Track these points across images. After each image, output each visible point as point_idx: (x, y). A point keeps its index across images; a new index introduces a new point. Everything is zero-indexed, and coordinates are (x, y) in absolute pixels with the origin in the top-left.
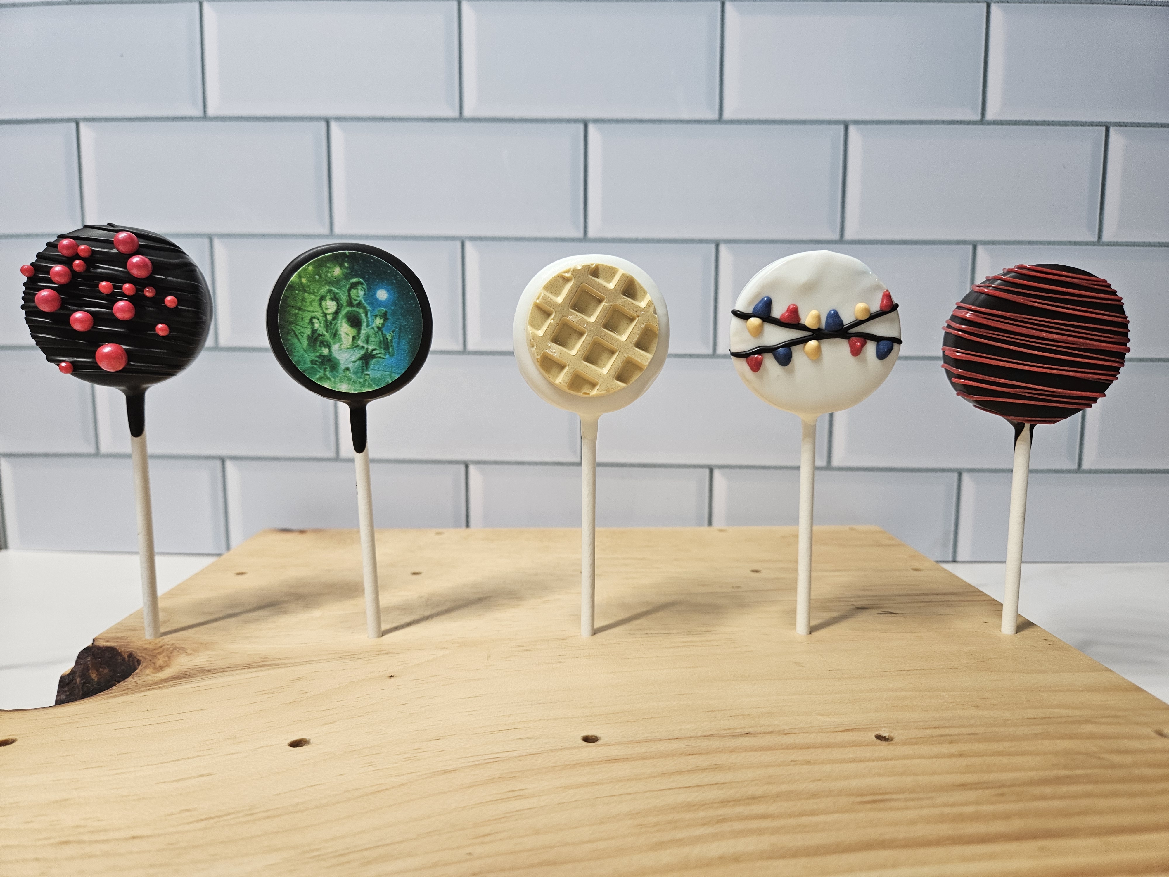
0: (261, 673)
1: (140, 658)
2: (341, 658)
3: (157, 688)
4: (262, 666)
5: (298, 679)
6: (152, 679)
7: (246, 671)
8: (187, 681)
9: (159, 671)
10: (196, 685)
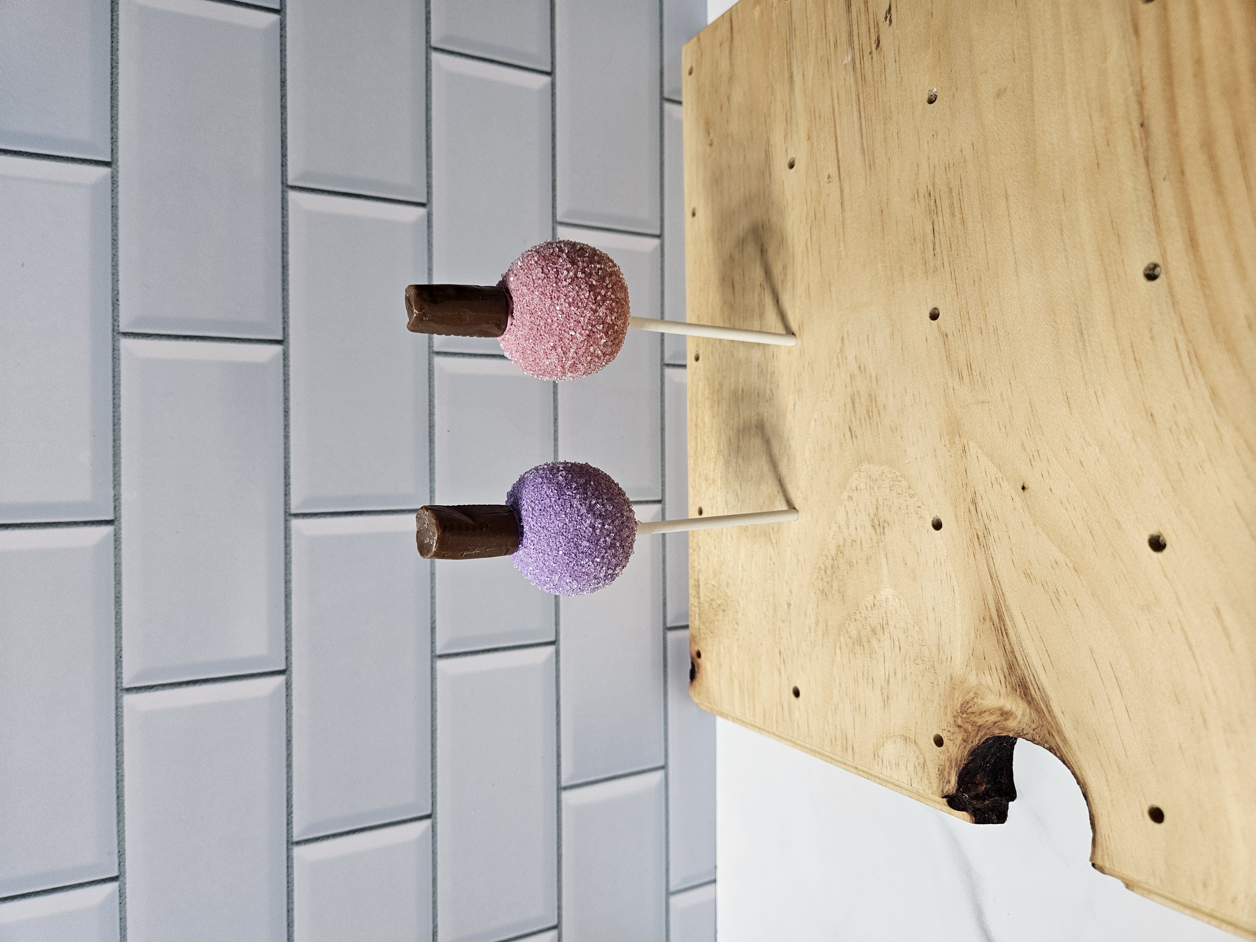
0: (1017, 614)
1: (983, 740)
2: (985, 547)
3: (1047, 706)
4: (1000, 617)
5: (1028, 576)
6: (1027, 717)
7: (1011, 631)
8: (1033, 682)
9: (1012, 714)
10: (1040, 670)
